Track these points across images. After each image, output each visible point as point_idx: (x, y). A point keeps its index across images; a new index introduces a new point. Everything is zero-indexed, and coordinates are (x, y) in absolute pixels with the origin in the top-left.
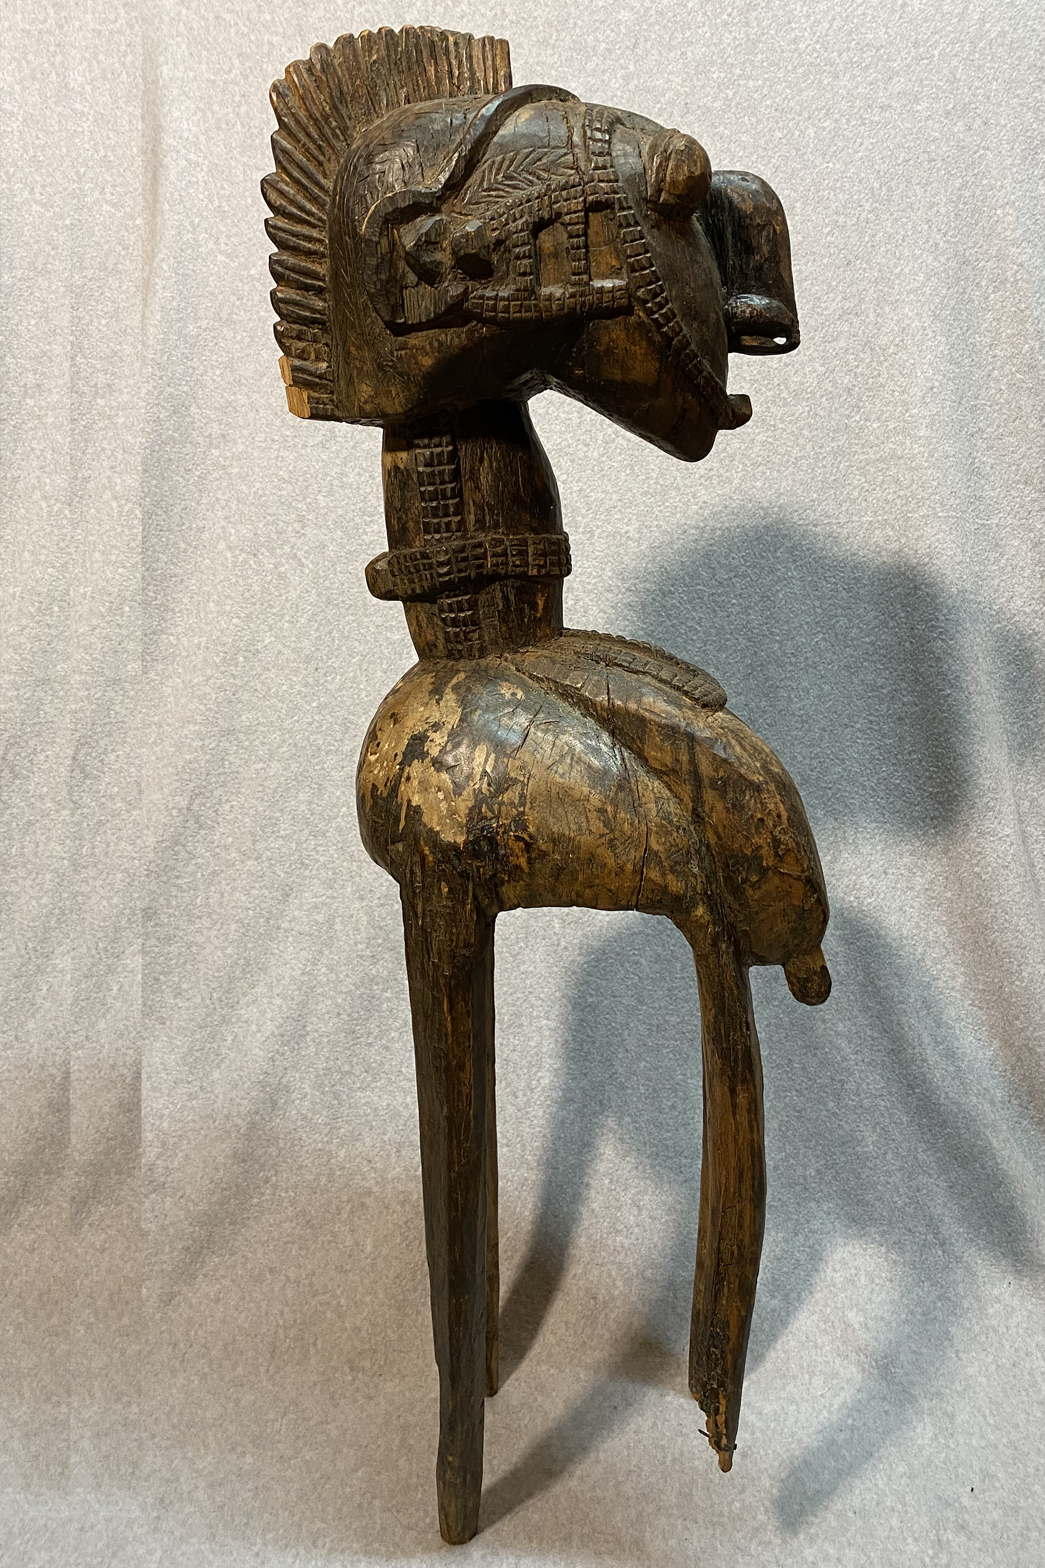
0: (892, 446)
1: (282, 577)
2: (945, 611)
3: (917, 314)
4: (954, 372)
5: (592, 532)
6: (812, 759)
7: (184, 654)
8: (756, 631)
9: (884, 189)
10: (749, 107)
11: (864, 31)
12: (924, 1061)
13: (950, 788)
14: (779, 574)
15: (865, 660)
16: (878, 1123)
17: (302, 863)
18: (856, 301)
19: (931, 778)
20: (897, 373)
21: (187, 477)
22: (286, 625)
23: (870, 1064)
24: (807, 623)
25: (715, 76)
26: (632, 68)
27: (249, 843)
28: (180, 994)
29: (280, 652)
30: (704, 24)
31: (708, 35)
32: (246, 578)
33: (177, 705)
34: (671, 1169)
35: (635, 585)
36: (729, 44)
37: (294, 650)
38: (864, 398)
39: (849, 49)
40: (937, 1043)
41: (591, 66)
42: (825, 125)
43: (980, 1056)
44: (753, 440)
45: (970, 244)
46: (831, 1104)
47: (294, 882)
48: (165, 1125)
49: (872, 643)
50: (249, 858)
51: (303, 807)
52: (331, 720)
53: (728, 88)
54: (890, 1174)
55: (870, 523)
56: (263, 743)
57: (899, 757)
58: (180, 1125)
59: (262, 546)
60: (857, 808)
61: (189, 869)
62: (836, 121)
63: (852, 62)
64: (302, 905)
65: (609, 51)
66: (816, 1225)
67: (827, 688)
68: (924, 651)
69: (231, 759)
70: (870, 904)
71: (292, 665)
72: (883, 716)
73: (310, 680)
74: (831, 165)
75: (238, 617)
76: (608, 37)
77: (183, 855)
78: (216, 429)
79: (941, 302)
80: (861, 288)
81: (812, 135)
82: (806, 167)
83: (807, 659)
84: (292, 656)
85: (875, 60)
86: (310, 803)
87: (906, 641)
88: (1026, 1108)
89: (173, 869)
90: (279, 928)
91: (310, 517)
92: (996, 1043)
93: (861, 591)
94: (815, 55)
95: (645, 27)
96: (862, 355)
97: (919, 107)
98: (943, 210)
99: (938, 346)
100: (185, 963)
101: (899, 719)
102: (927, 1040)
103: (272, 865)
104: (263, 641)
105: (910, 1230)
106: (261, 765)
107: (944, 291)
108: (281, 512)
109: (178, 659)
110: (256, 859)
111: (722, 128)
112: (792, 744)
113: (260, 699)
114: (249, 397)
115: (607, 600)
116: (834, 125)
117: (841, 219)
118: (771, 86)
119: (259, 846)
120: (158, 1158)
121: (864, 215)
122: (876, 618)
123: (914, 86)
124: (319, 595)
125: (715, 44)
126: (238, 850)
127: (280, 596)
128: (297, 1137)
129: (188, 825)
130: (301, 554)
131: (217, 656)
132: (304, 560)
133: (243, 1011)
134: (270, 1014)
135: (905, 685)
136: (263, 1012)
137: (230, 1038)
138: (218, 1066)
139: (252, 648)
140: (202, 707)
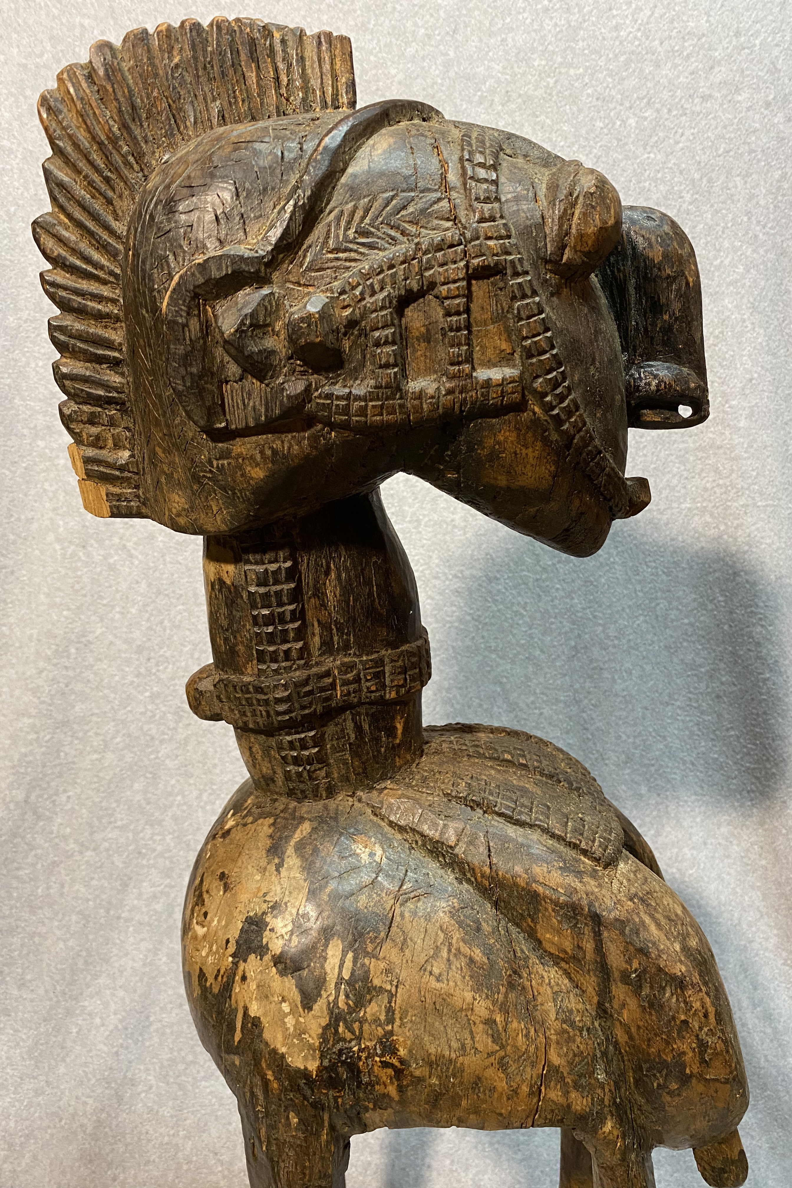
0: (711, 435)
1: (111, 568)
2: (764, 598)
3: (736, 307)
5: (418, 521)
6: (635, 737)
7: (17, 645)
8: (580, 614)
9: (705, 180)
10: (570, 95)
11: (685, 18)
13: (768, 766)
15: (684, 640)
17: (140, 853)
19: (748, 754)
21: (13, 469)
22: (118, 616)
24: (629, 607)
25: (536, 64)
26: (452, 54)
27: (86, 834)
28: (24, 985)
29: (111, 643)
30: (524, 9)
31: (528, 21)
32: (77, 569)
33: (12, 696)
34: (509, 1146)
35: (462, 572)
36: (550, 31)
37: (126, 641)
39: (670, 37)
40: (755, 1006)
41: (410, 51)
42: (647, 114)
47: (132, 872)
48: (12, 1124)
49: (691, 625)
50: (88, 849)
51: (139, 797)
52: (163, 709)
53: (549, 76)
55: (689, 509)
56: (97, 734)
57: (718, 733)
58: (27, 1123)
60: (678, 783)
61: (30, 860)
62: (658, 111)
63: (673, 51)
65: (429, 37)
67: (648, 668)
68: (743, 635)
69: (67, 749)
70: (690, 875)
71: (123, 655)
72: (701, 693)
73: (142, 670)
74: (652, 155)
75: (69, 609)
76: (427, 22)
77: (23, 847)
79: (760, 295)
81: (634, 125)
82: (627, 158)
83: (630, 640)
84: (125, 646)
85: (697, 49)
86: (146, 792)
87: (724, 624)
89: (13, 861)
90: (119, 918)
93: (680, 575)
94: (637, 43)
95: (464, 12)
97: (740, 98)
98: (762, 202)
99: (756, 338)
100: (28, 954)
101: (718, 697)
103: (110, 855)
104: (94, 632)
106: (95, 756)
107: (763, 283)
109: (11, 649)
110: (94, 850)
111: (543, 117)
112: (617, 724)
113: (92, 689)
115: (435, 586)
116: (655, 114)
118: (592, 75)
119: (98, 837)
121: (685, 206)
122: (695, 600)
123: (735, 76)
124: (149, 585)
125: (535, 31)
126: (76, 841)
127: (110, 587)
128: (144, 1131)
129: (27, 817)
130: (130, 545)
131: (49, 648)
132: (133, 551)
133: (86, 1003)
134: (113, 1007)
135: (722, 665)
136: (106, 1005)
137: (75, 1030)
138: (63, 1060)
139: (83, 639)
140: (36, 700)
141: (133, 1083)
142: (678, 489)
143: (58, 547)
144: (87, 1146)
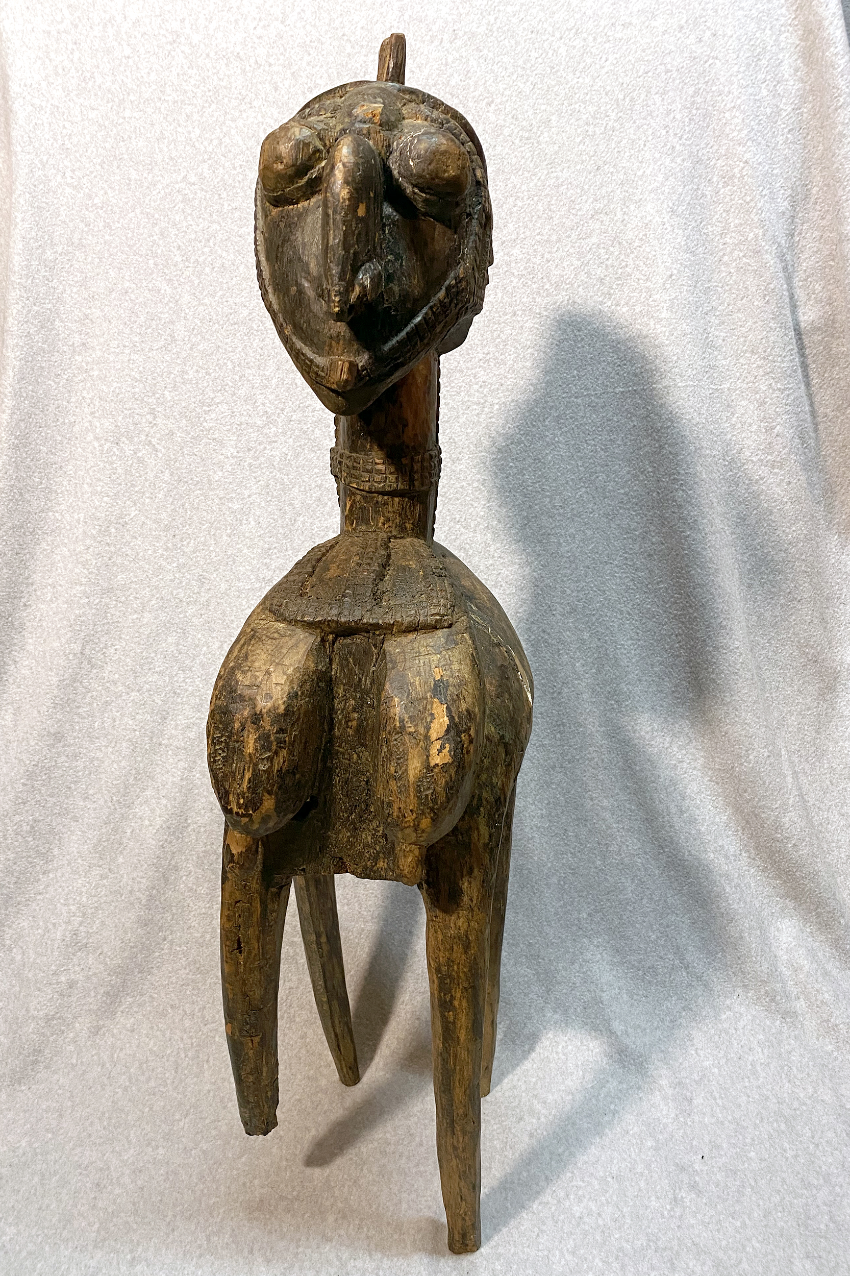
1: (141, 461)
2: (685, 466)
3: (657, 211)
4: (690, 260)
6: (578, 591)
7: (68, 527)
8: (530, 488)
9: (626, 100)
10: (508, 30)
12: (671, 827)
13: (691, 611)
14: (547, 439)
15: (621, 508)
16: (637, 876)
17: (175, 693)
18: (606, 202)
19: (674, 603)
20: (642, 264)
22: (147, 500)
23: (629, 830)
24: (572, 480)
27: (132, 679)
28: (87, 798)
29: (143, 523)
32: (111, 463)
33: (66, 570)
37: (155, 521)
38: (614, 287)
40: (682, 813)
43: (717, 820)
44: (522, 327)
45: (702, 146)
46: (598, 863)
47: (169, 708)
48: (84, 899)
49: (626, 494)
50: (133, 690)
53: (489, 14)
54: (645, 915)
55: (622, 392)
56: (136, 598)
57: (649, 586)
59: (122, 435)
60: (616, 630)
61: (87, 700)
64: (177, 725)
66: (588, 956)
67: (589, 533)
68: (668, 500)
69: (112, 611)
71: (154, 533)
72: (636, 554)
73: (170, 545)
74: (580, 80)
75: (108, 496)
77: (81, 690)
78: (77, 339)
79: (678, 199)
80: (609, 190)
81: (564, 54)
83: (573, 509)
84: (154, 526)
86: (178, 644)
87: (652, 492)
88: (754, 859)
89: (75, 701)
90: (160, 744)
91: (159, 409)
92: (729, 811)
96: (611, 249)
97: (655, 24)
98: (678, 117)
99: (675, 238)
100: (89, 774)
101: (649, 555)
102: (673, 810)
103: (151, 695)
104: (129, 514)
105: (661, 958)
106: (135, 616)
107: (680, 190)
108: (136, 406)
109: (63, 531)
110: (138, 691)
112: (562, 581)
113: (130, 562)
114: (102, 310)
116: (582, 43)
117: (591, 129)
119: (141, 680)
120: (80, 925)
121: (610, 124)
122: (628, 473)
124: (172, 474)
126: (124, 684)
127: (141, 476)
128: (186, 904)
129: (83, 666)
130: (154, 441)
131: (94, 528)
132: (157, 446)
133: (137, 810)
134: (158, 812)
135: (652, 528)
136: (153, 811)
137: (129, 831)
138: (121, 853)
139: (121, 521)
140: (85, 571)
141: (176, 869)
142: (611, 375)
143: (96, 444)
144: (142, 913)
